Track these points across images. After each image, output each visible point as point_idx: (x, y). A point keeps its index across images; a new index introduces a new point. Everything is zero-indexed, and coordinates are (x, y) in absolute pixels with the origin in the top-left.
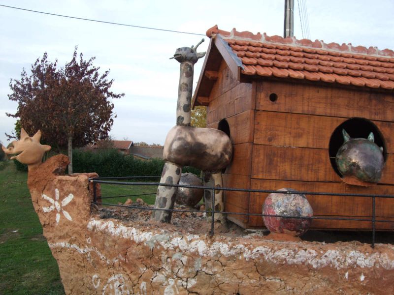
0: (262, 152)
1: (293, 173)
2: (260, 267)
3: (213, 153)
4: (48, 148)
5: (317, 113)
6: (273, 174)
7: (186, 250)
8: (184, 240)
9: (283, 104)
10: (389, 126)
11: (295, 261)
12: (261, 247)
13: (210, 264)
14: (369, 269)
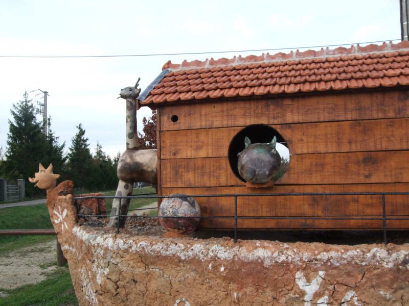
0: (168, 165)
1: (197, 180)
2: (144, 259)
3: (150, 170)
4: (57, 176)
5: (214, 126)
6: (180, 183)
7: (103, 246)
8: (102, 238)
9: (183, 123)
10: (290, 127)
11: (168, 253)
12: (143, 242)
13: (114, 256)
14: (228, 261)
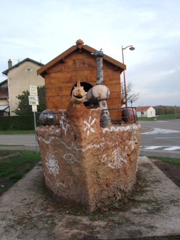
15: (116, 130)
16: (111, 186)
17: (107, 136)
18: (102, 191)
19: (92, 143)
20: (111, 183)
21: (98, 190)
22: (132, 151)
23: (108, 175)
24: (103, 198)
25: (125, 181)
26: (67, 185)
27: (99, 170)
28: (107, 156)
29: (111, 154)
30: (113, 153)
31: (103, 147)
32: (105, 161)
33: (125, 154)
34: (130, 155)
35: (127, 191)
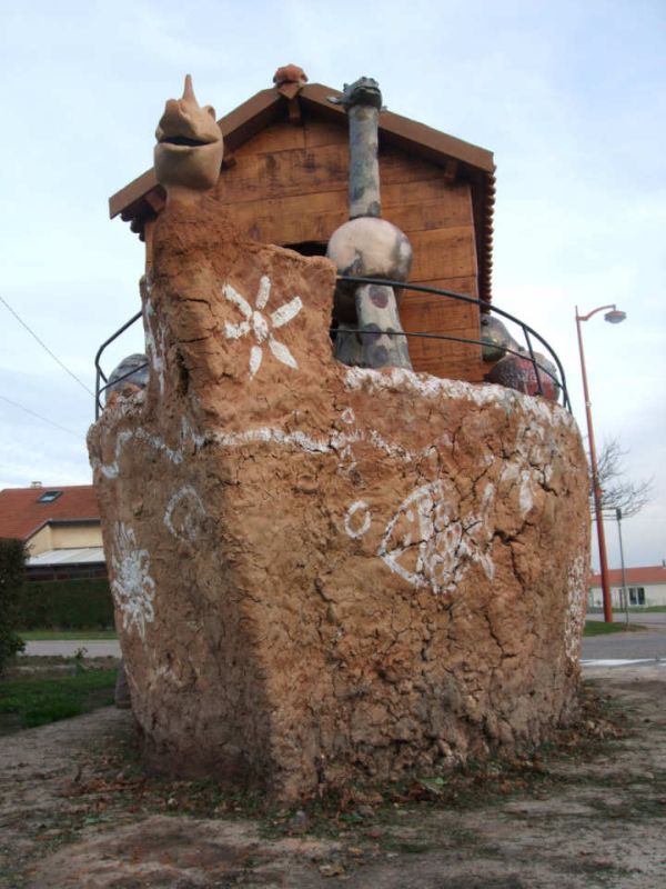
15: (423, 388)
16: (409, 685)
17: (369, 402)
18: (350, 698)
19: (283, 420)
20: (406, 664)
21: (329, 688)
22: (523, 516)
23: (383, 614)
24: (362, 743)
25: (493, 675)
26: (187, 670)
27: (330, 578)
28: (375, 509)
29: (400, 502)
30: (407, 502)
31: (346, 456)
32: (365, 534)
33: (482, 525)
34: (511, 539)
35: (509, 736)
